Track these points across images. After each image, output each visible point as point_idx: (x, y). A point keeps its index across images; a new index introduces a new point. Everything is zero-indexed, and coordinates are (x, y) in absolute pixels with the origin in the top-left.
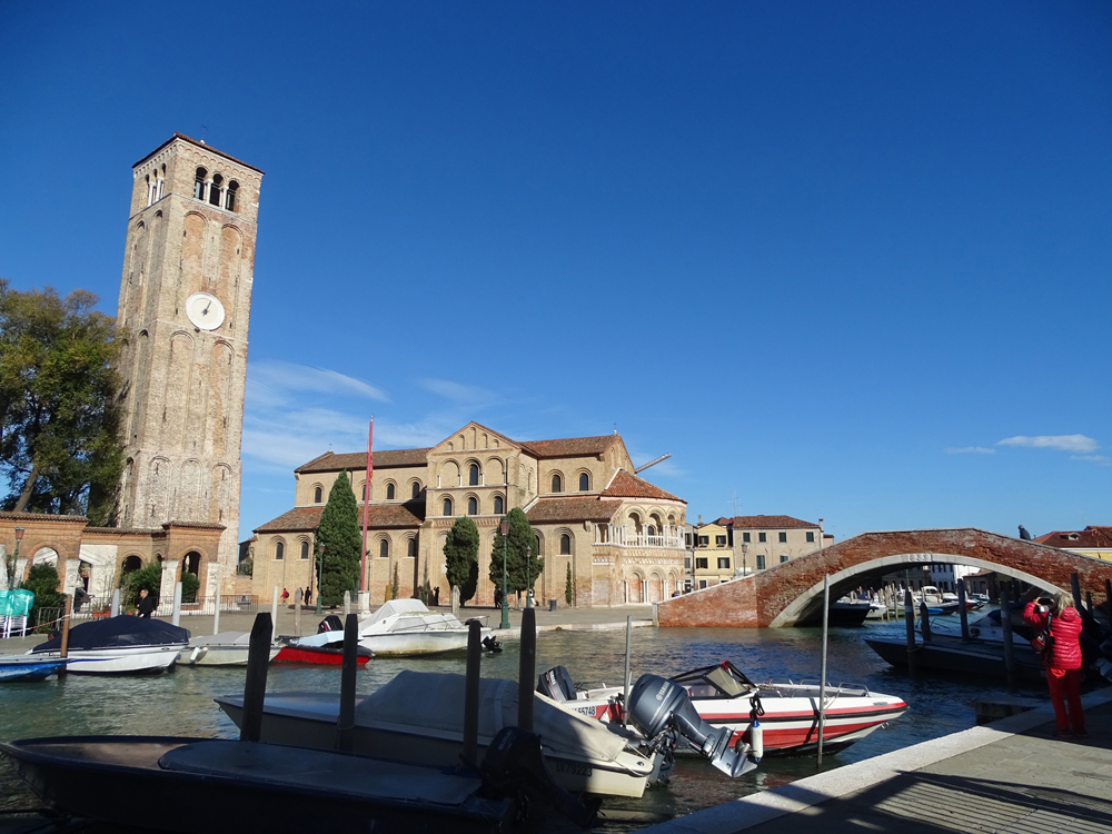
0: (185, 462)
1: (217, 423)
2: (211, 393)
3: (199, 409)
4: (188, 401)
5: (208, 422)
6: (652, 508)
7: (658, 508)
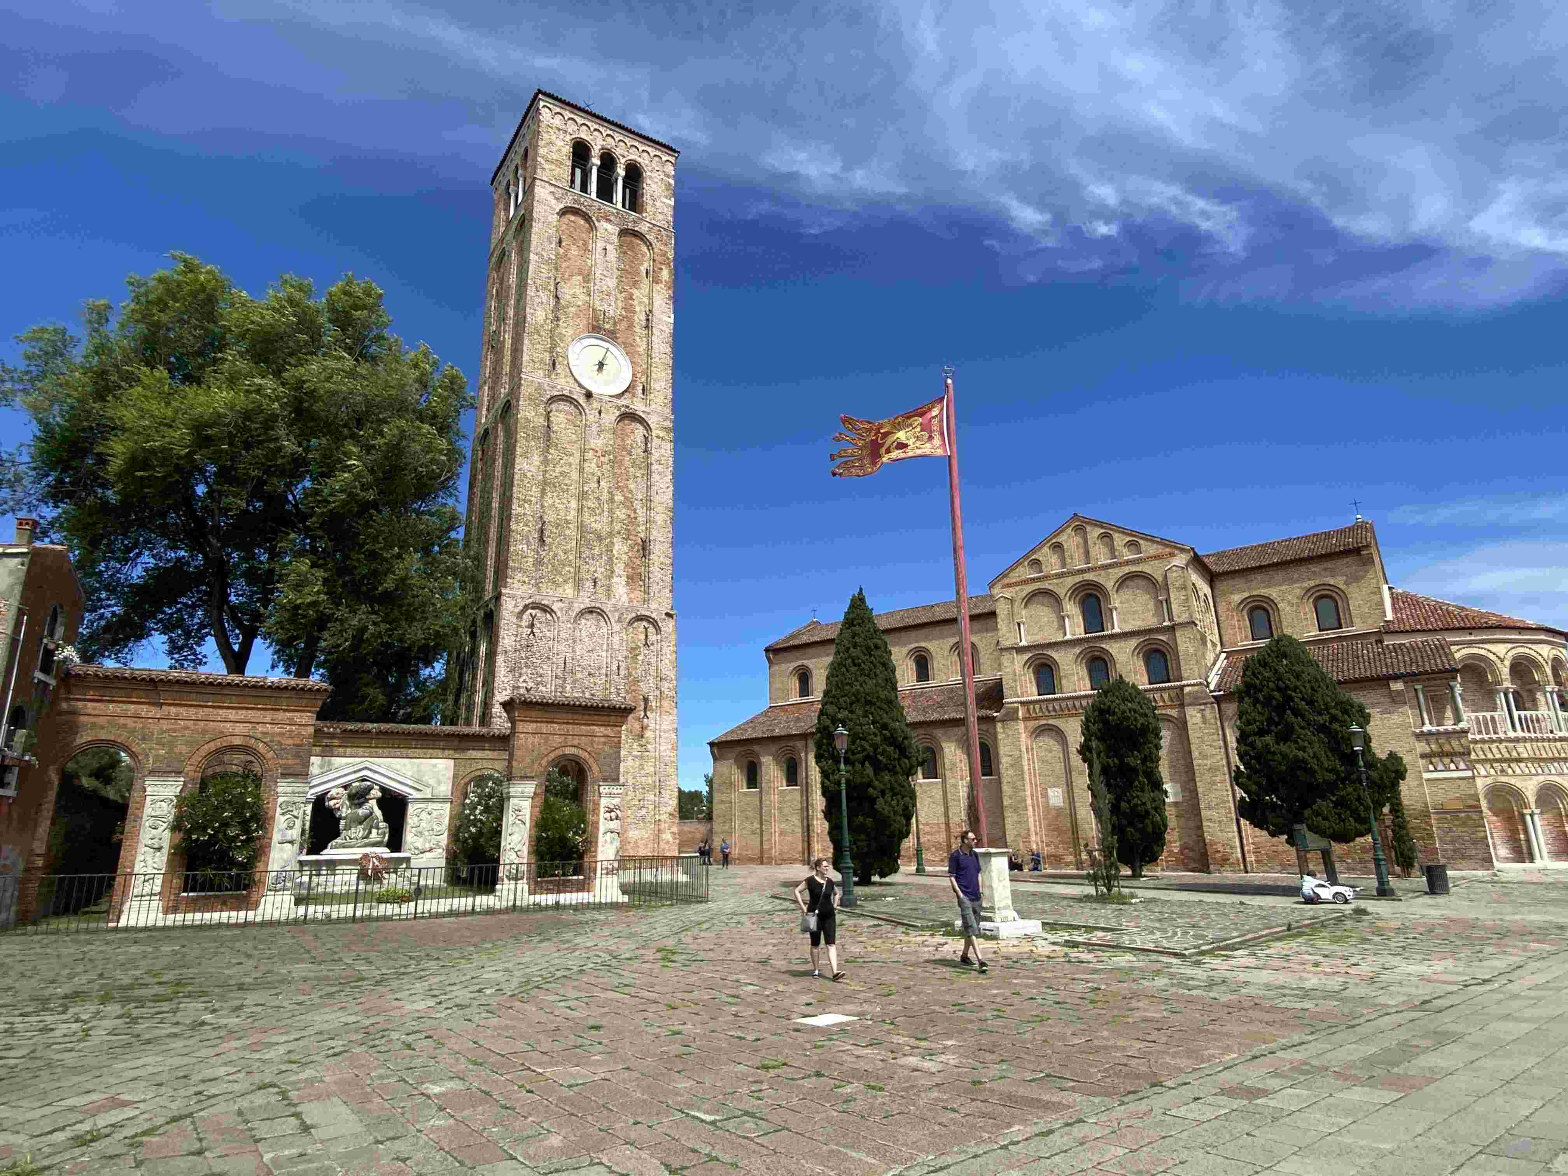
0: (582, 613)
1: (631, 547)
2: (619, 498)
3: (598, 524)
4: (580, 511)
5: (616, 547)
6: (1514, 651)
7: (1527, 651)
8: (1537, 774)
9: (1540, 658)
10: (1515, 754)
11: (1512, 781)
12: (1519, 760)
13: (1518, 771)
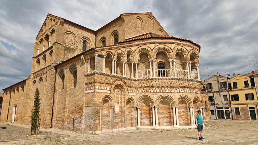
6: (158, 47)
7: (164, 46)
8: (160, 92)
9: (169, 49)
10: (151, 85)
11: (149, 95)
12: (152, 87)
13: (152, 91)
